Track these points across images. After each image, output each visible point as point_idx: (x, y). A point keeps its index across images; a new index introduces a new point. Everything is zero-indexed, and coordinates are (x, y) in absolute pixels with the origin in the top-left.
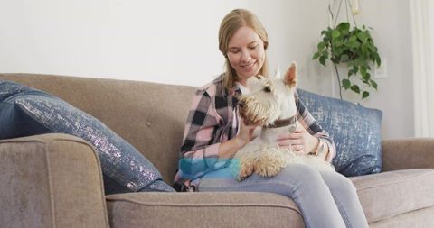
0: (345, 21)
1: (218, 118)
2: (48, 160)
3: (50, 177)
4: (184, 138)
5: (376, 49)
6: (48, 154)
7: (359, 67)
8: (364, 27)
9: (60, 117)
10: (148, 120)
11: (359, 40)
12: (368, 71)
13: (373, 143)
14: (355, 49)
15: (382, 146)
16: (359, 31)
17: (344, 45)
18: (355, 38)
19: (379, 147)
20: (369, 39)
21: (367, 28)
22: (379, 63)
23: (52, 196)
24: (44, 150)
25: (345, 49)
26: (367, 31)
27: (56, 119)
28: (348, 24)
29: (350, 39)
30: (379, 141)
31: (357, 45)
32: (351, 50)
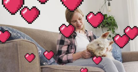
0: (106, 14)
1: (69, 42)
2: (18, 49)
3: (19, 56)
4: (57, 50)
5: (116, 23)
6: (18, 46)
7: (111, 29)
8: (112, 16)
9: (19, 35)
10: (44, 43)
11: (111, 20)
12: (114, 30)
13: (119, 53)
14: (110, 22)
15: (122, 54)
16: (111, 17)
17: (106, 21)
18: (110, 19)
19: (121, 54)
20: (114, 20)
21: (113, 16)
22: (117, 27)
23: (20, 64)
24: (17, 45)
25: (107, 22)
26: (113, 17)
27: (18, 35)
28: (107, 15)
29: (108, 19)
30: (121, 52)
31: (110, 21)
32: (109, 23)
